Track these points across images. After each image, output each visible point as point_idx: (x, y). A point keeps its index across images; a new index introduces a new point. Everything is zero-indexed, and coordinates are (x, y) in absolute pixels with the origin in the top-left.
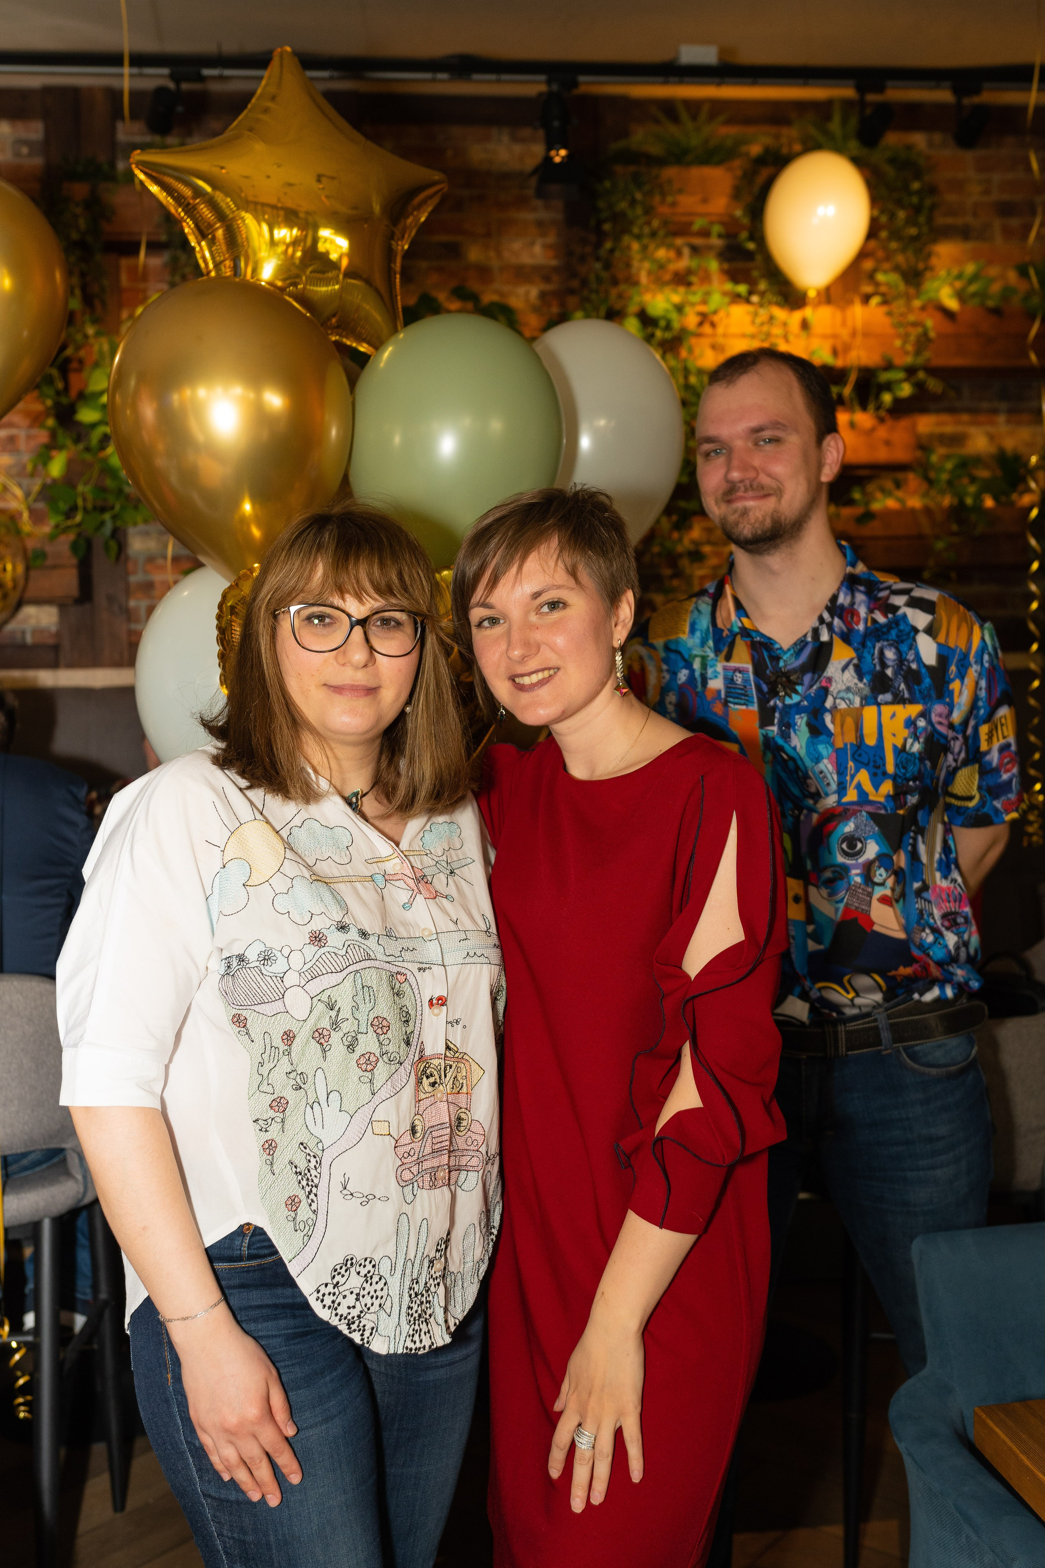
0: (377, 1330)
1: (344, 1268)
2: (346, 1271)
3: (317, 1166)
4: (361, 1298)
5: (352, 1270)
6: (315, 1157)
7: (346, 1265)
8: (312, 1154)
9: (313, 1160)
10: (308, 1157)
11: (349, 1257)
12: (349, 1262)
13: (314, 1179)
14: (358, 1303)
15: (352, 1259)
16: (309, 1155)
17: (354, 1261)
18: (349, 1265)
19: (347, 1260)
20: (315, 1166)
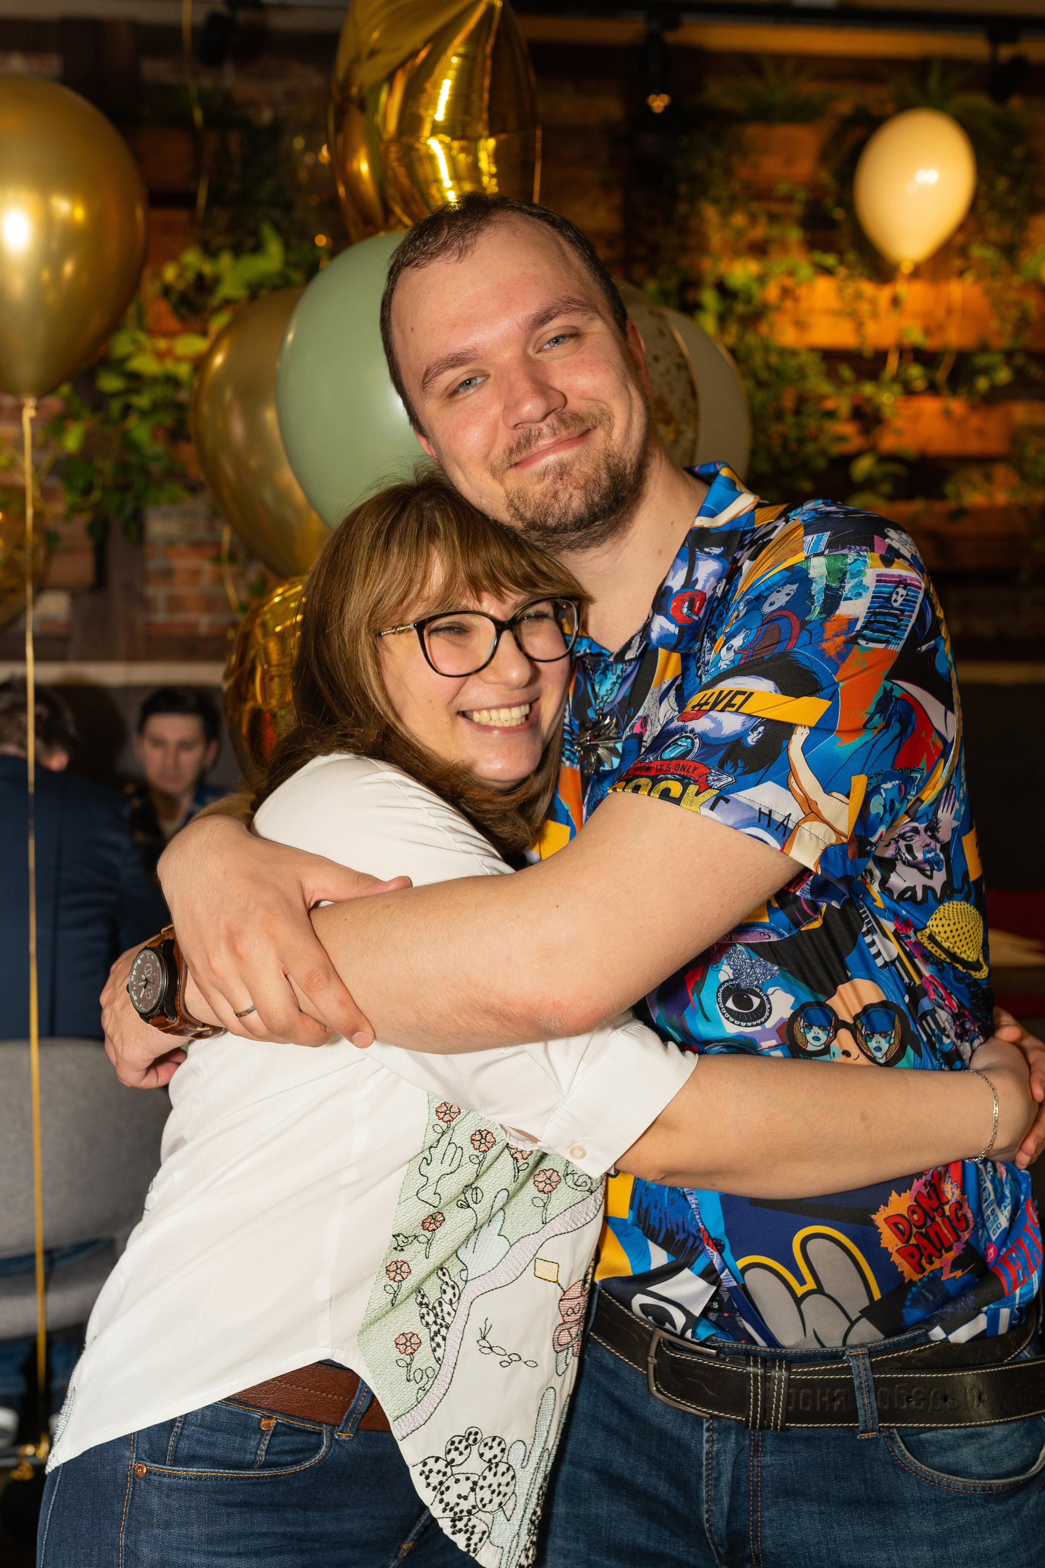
0: (488, 1537)
1: (464, 1443)
2: (466, 1448)
3: (454, 1300)
4: (478, 1489)
5: (475, 1448)
6: (453, 1288)
7: (467, 1440)
8: (451, 1283)
9: (449, 1291)
10: (444, 1287)
11: (473, 1430)
12: (472, 1437)
13: (446, 1316)
14: (472, 1494)
15: (476, 1433)
16: (447, 1284)
17: (479, 1437)
18: (470, 1441)
19: (470, 1434)
20: (451, 1300)
